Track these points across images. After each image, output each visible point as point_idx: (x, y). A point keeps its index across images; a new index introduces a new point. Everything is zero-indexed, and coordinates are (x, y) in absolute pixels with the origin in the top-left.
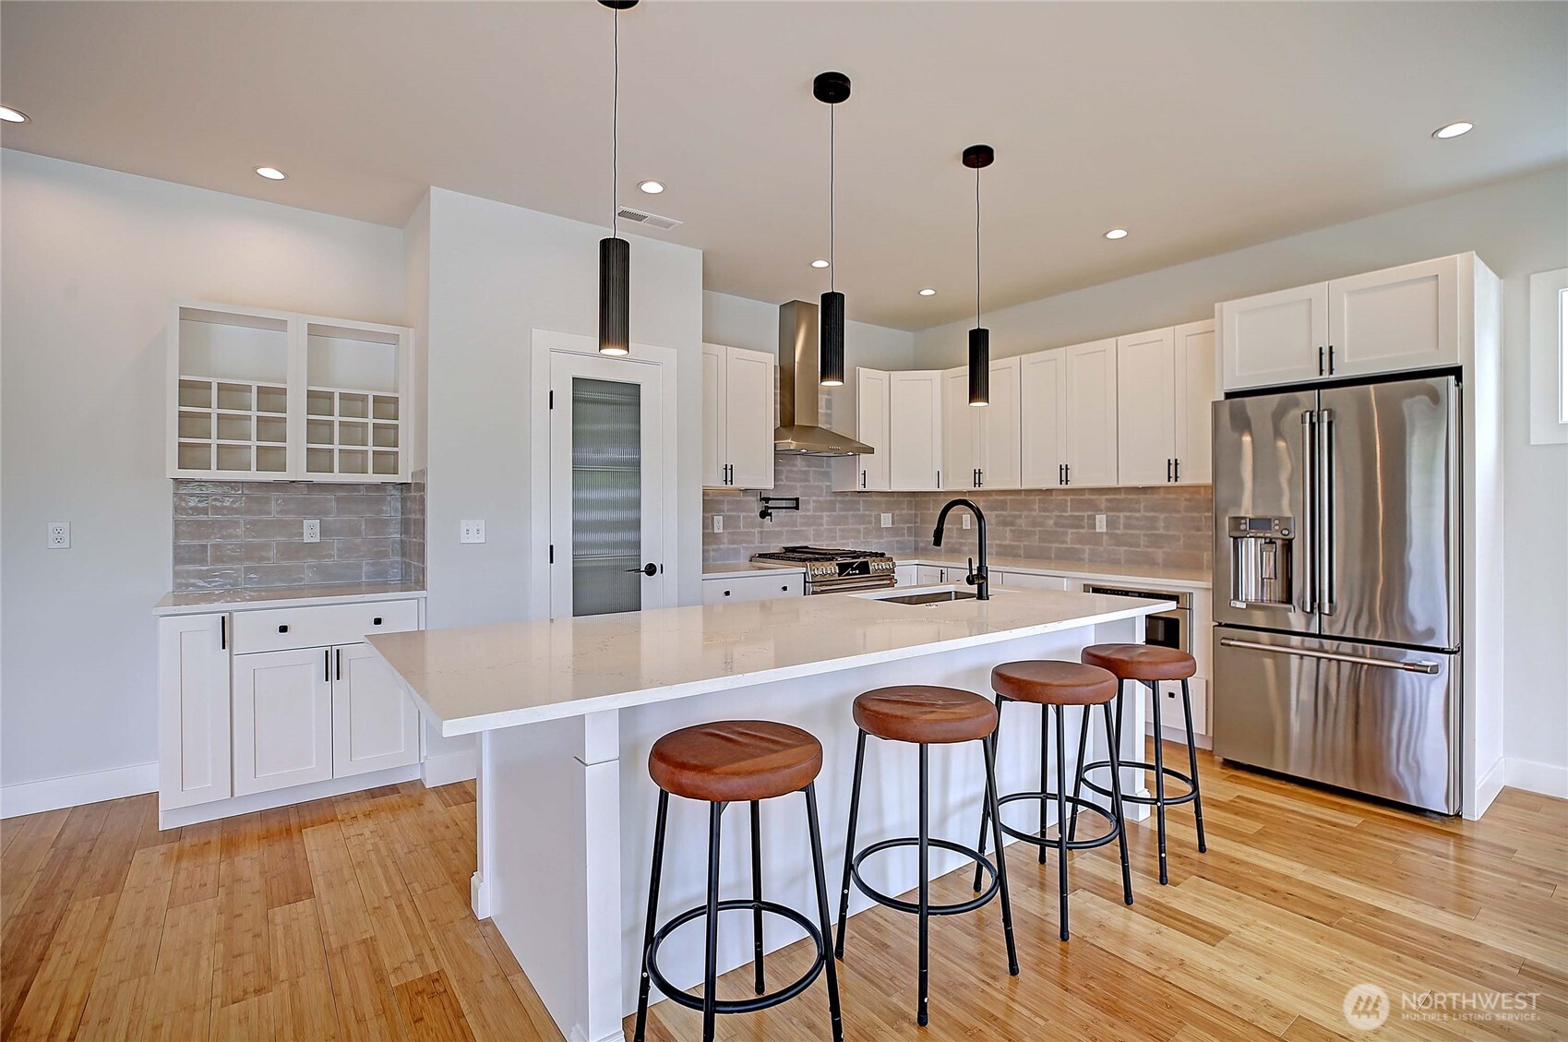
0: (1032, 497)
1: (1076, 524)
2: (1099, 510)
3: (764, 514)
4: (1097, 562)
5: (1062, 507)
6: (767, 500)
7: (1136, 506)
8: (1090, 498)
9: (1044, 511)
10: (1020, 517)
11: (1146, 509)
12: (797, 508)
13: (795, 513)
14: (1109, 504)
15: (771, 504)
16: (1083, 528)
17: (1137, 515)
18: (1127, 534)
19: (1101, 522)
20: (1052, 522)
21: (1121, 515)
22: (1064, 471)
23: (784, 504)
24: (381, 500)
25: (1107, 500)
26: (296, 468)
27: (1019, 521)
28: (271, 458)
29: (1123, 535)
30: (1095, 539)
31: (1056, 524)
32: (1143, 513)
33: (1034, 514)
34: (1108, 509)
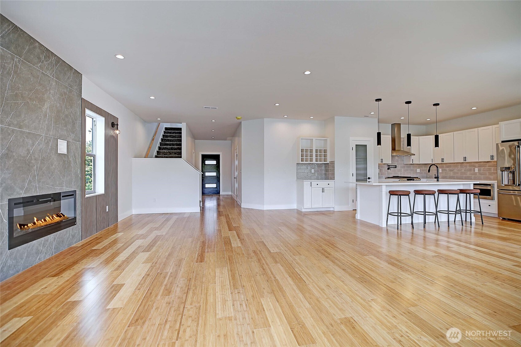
0: (458, 164)
1: (470, 170)
2: (476, 167)
3: (388, 169)
4: (475, 179)
5: (466, 167)
6: (389, 166)
7: (486, 166)
8: (473, 164)
9: (462, 168)
10: (455, 169)
11: (488, 166)
12: (396, 167)
13: (395, 168)
14: (478, 166)
15: (390, 167)
16: (472, 171)
17: (486, 168)
18: (483, 172)
19: (477, 170)
20: (464, 170)
21: (482, 168)
22: (465, 158)
23: (393, 167)
24: (322, 166)
25: (478, 165)
26: (314, 162)
27: (455, 170)
28: (311, 160)
29: (482, 172)
30: (476, 174)
31: (465, 171)
32: (487, 167)
33: (459, 168)
34: (478, 167)
